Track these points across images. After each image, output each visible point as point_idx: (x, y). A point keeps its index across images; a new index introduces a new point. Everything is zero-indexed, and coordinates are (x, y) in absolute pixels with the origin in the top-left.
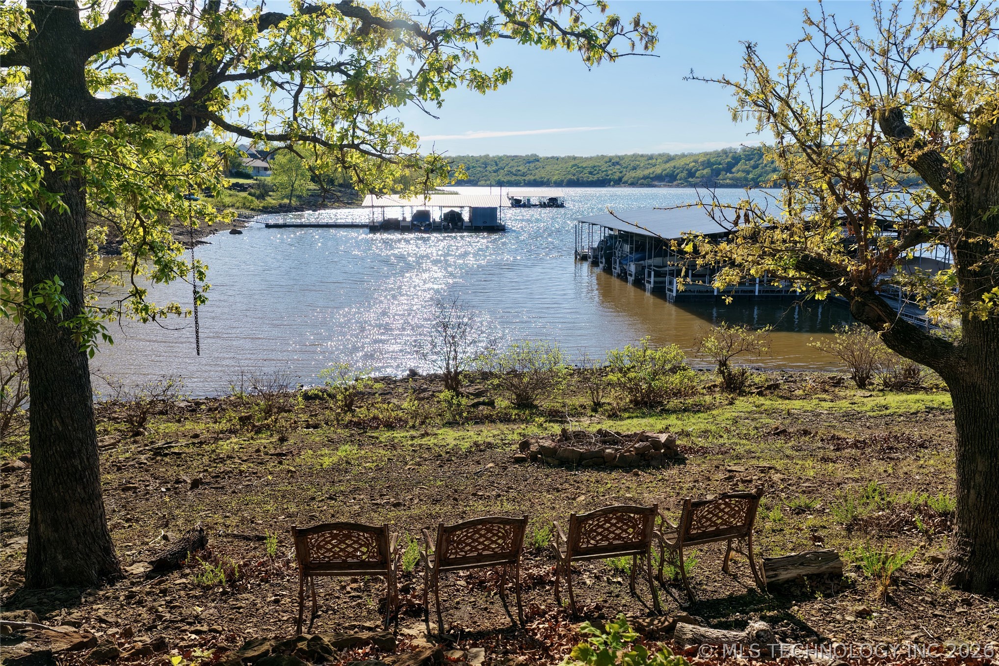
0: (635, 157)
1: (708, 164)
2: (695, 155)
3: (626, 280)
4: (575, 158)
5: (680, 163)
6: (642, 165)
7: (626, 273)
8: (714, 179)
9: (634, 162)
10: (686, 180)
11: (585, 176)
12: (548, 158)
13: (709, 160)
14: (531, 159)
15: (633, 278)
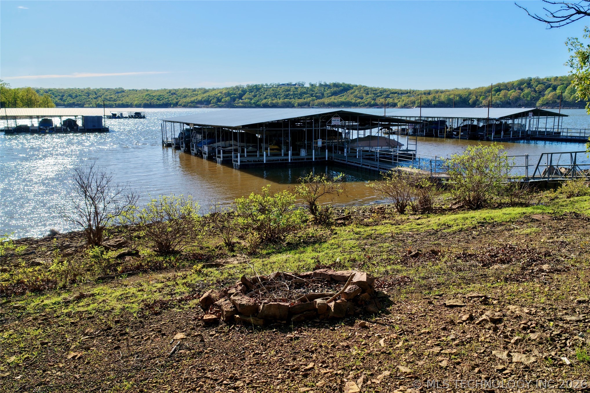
0: (185, 90)
1: (228, 94)
2: (220, 89)
3: (202, 157)
4: (147, 90)
5: (212, 93)
6: (189, 95)
7: (201, 153)
8: (232, 103)
9: (185, 93)
10: (216, 103)
11: (155, 101)
12: (130, 90)
13: (228, 92)
14: (119, 91)
15: (207, 155)
